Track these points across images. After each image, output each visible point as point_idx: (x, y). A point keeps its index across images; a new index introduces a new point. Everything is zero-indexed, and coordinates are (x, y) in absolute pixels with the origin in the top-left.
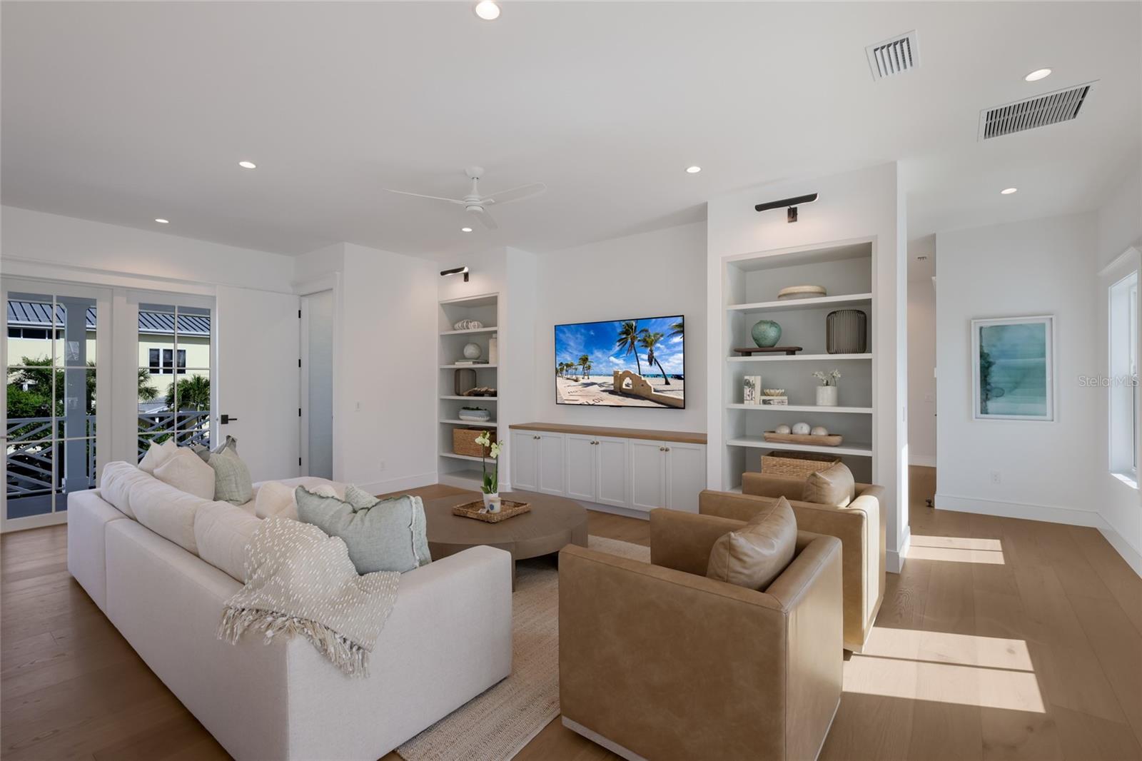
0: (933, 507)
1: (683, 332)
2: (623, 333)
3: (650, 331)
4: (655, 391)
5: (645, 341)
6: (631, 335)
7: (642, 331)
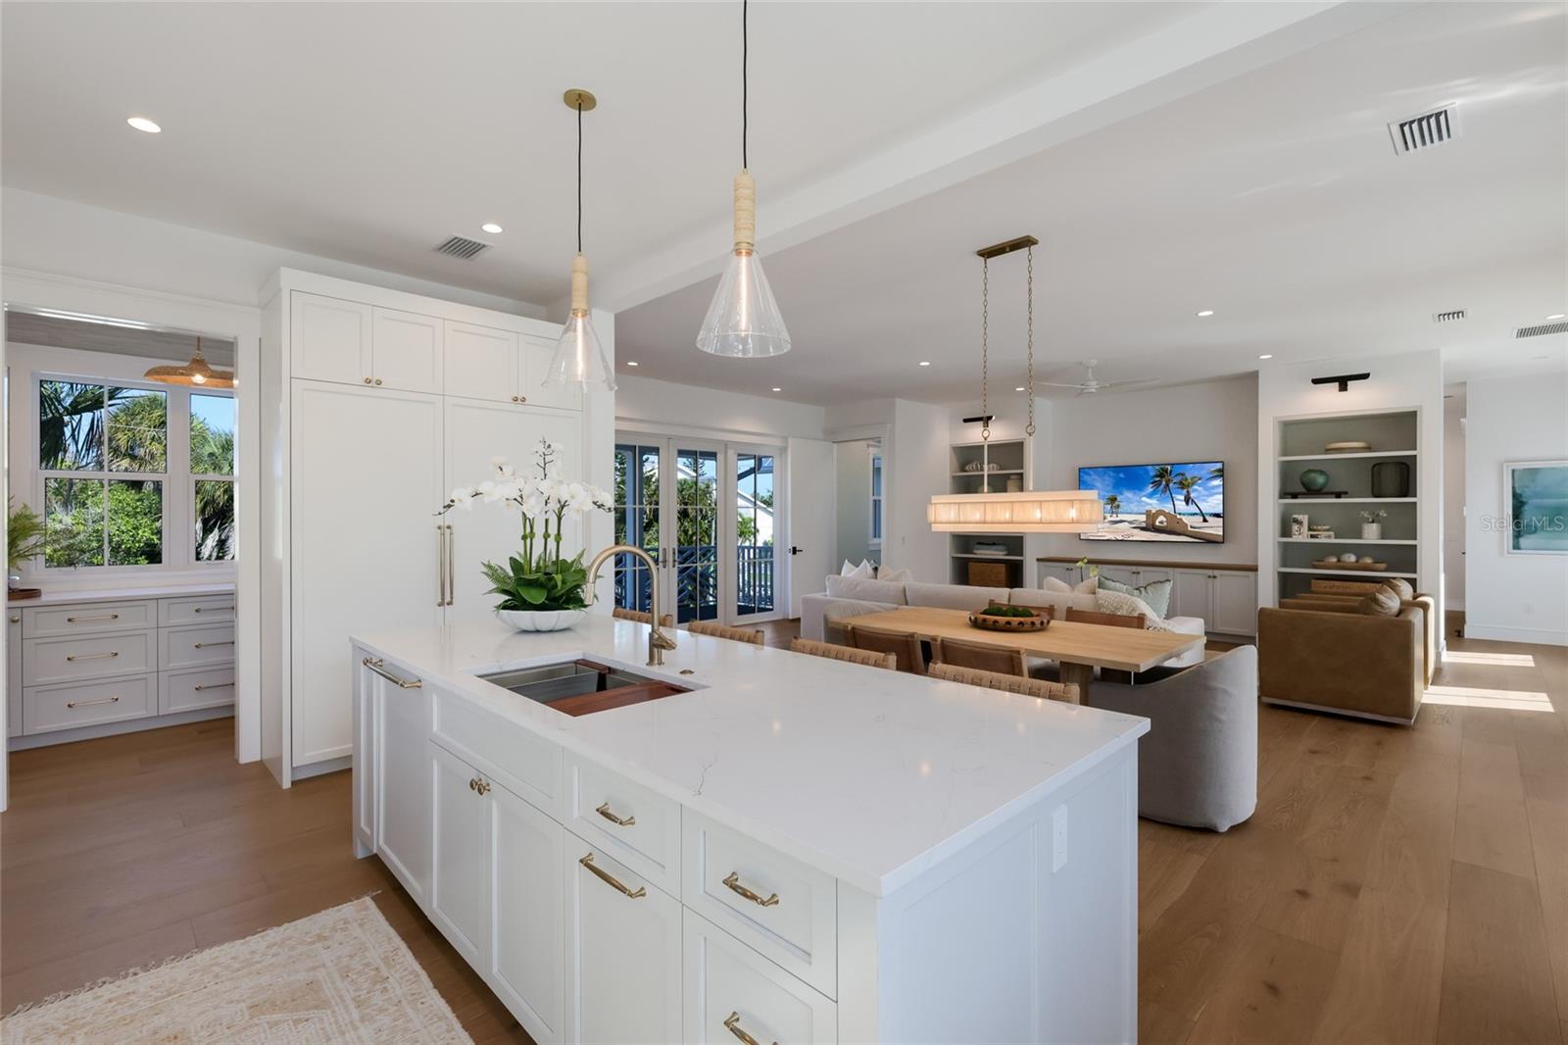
0: (1463, 636)
1: (1223, 475)
3: (1187, 475)
4: (1191, 527)
5: (1181, 483)
6: (1165, 478)
7: (1178, 475)
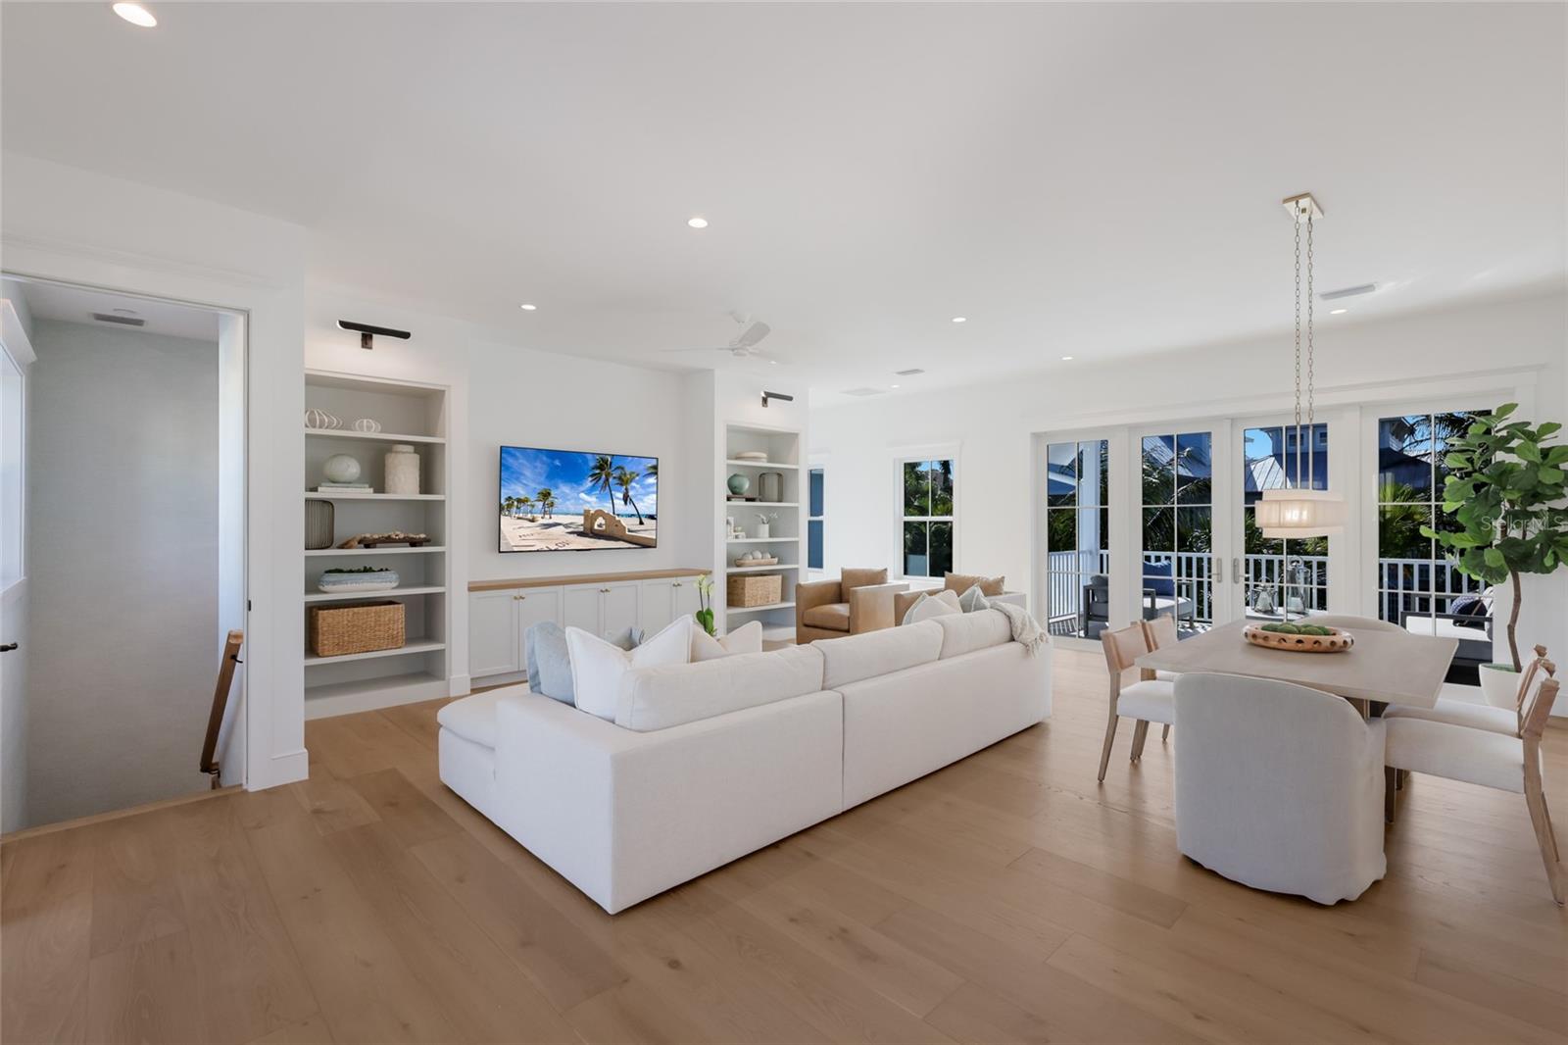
1: (656, 473)
2: (596, 467)
3: (625, 469)
4: (629, 531)
5: (620, 478)
6: (606, 471)
7: (618, 468)
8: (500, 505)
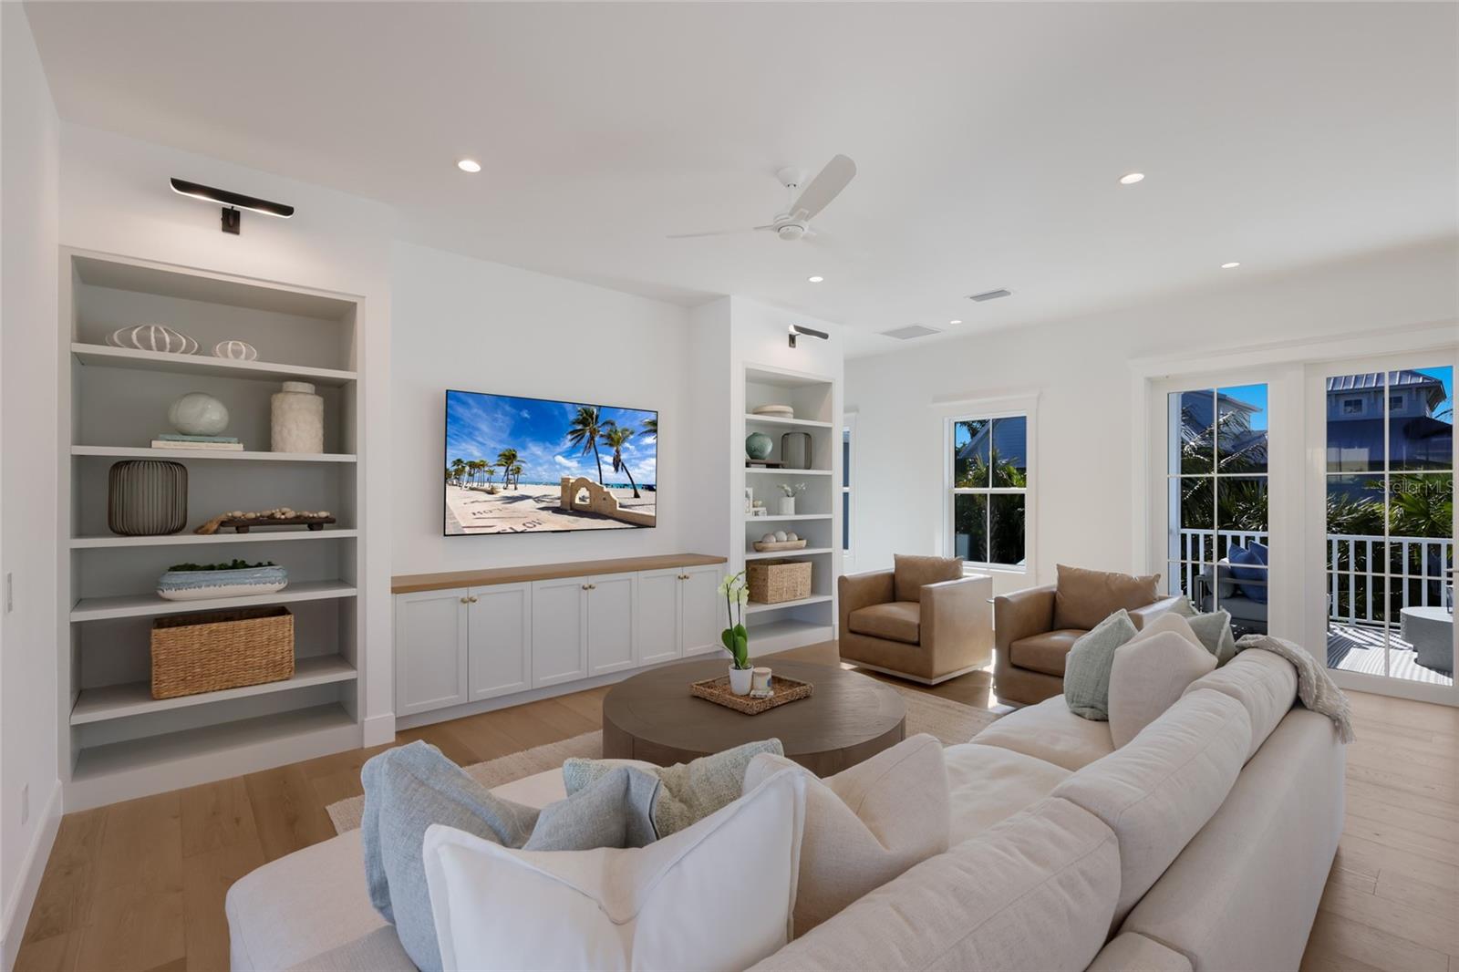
1: (656, 431)
2: (578, 422)
3: (616, 424)
5: (609, 437)
6: (590, 427)
7: (606, 423)
8: (446, 470)
